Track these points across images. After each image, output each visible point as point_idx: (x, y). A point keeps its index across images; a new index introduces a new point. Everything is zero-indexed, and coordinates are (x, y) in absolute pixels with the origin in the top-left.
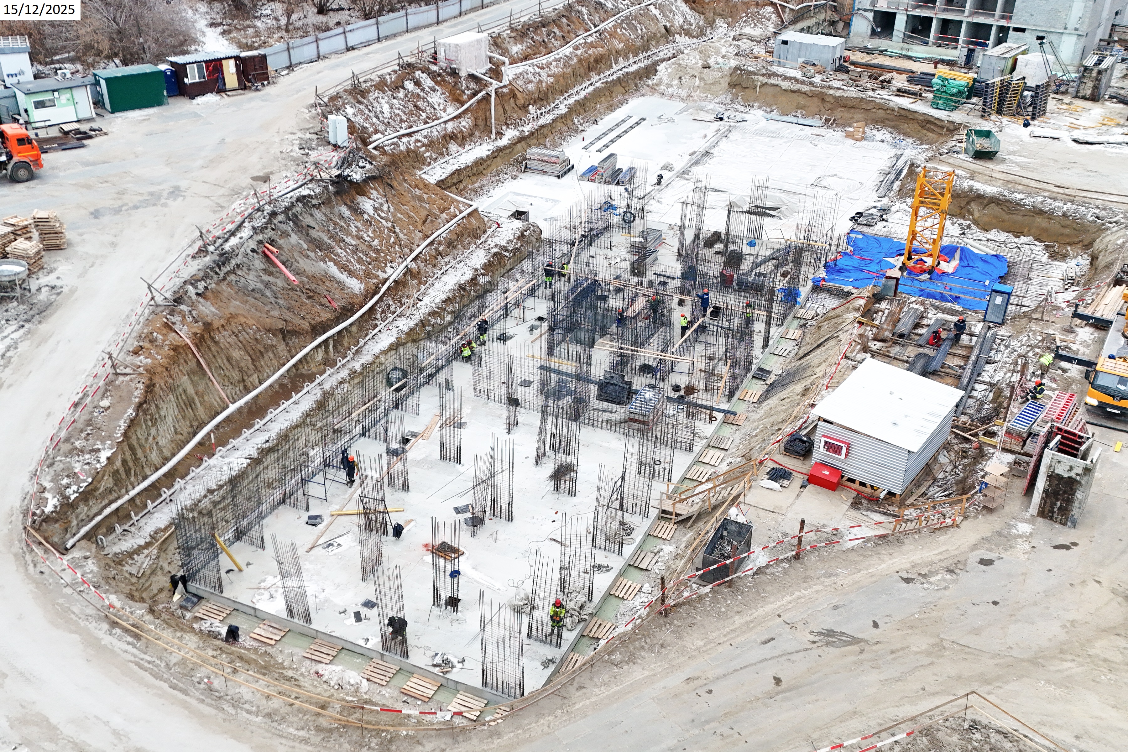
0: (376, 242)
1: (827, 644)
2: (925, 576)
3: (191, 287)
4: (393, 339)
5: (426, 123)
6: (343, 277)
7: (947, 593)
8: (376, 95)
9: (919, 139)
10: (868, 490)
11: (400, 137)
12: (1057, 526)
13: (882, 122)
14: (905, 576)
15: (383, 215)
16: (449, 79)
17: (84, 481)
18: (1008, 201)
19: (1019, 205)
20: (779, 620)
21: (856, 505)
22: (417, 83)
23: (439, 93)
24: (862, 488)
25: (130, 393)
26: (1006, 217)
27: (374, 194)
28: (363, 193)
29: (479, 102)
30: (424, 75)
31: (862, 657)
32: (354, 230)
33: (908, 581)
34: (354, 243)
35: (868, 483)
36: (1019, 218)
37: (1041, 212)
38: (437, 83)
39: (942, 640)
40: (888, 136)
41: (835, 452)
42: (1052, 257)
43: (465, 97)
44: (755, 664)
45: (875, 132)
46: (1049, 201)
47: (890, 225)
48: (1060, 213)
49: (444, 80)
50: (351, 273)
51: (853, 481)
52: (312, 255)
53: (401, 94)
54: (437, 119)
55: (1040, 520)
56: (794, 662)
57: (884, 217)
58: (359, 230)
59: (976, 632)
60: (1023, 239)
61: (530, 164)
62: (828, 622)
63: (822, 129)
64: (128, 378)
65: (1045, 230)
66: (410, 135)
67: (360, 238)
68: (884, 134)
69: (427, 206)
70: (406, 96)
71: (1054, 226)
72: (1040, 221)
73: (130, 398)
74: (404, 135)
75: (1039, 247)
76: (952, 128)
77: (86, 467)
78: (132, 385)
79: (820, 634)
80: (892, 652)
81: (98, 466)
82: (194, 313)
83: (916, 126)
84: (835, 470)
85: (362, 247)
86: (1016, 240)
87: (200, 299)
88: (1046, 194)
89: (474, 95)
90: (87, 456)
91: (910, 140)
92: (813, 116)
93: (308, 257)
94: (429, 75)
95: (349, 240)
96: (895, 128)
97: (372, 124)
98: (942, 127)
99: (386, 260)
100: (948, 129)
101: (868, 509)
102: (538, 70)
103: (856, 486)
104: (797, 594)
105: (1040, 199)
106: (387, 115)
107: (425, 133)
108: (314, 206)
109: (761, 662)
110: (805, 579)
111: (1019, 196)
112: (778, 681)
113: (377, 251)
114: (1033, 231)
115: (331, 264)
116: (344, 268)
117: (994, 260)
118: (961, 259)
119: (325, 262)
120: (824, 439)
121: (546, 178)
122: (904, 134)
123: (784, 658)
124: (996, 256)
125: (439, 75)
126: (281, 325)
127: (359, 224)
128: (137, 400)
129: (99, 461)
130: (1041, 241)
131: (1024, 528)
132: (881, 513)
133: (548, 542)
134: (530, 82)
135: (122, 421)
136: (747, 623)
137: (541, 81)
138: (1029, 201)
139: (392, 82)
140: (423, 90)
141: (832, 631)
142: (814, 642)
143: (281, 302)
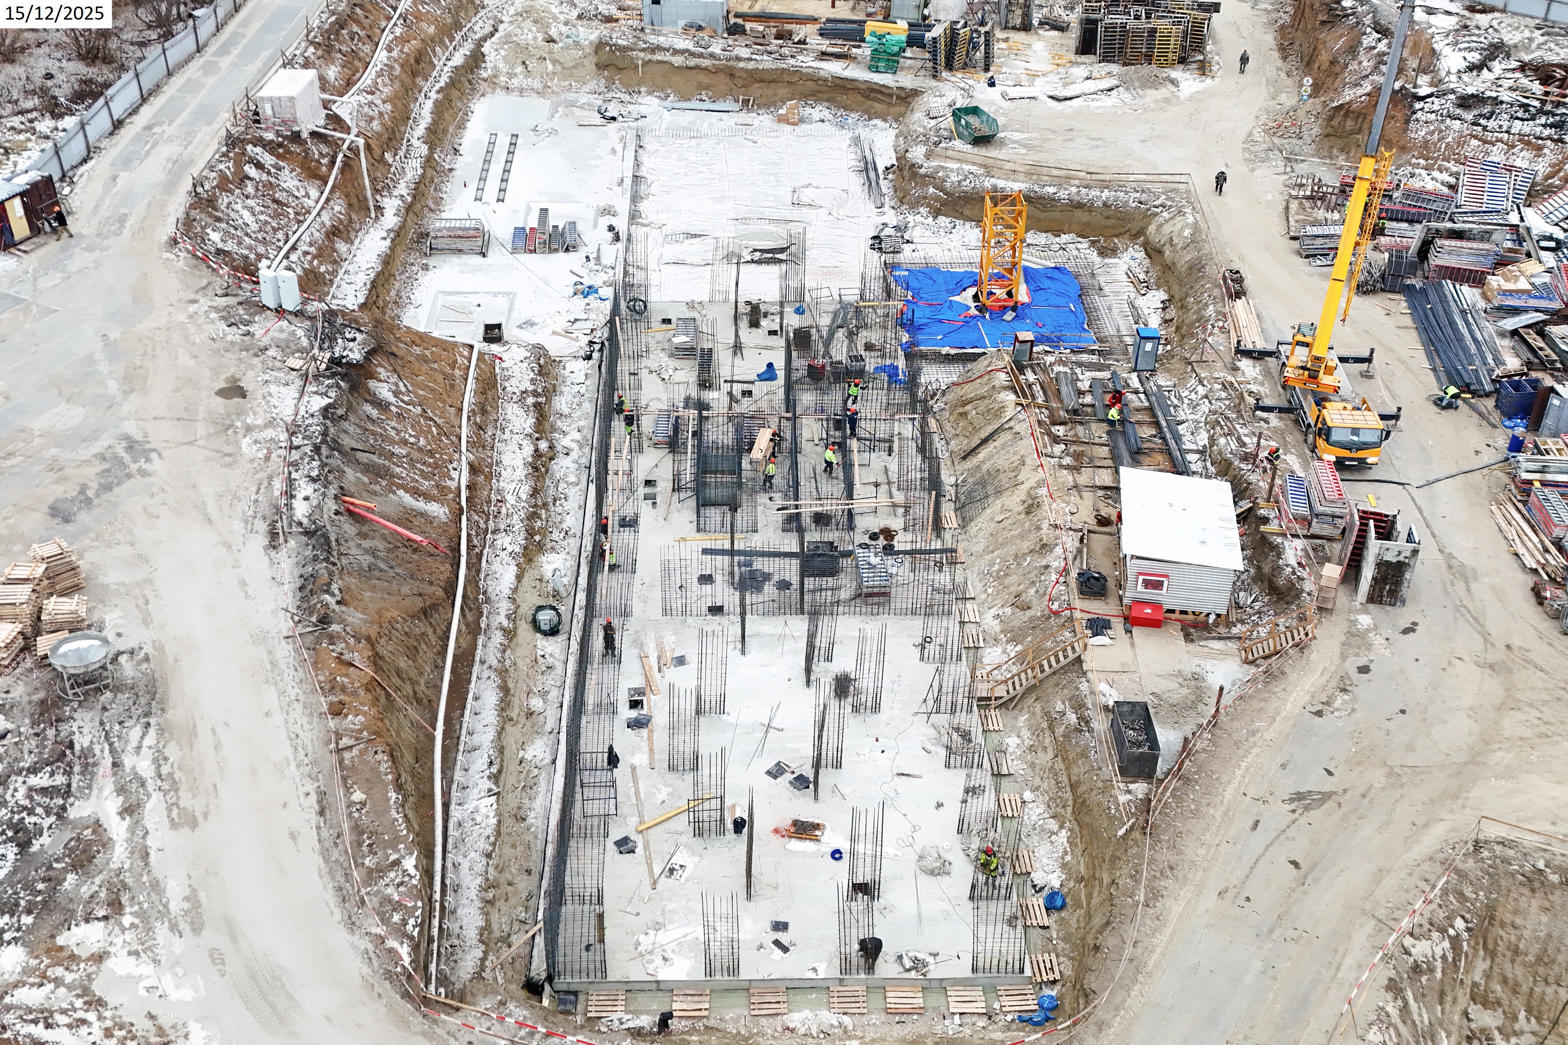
0: (422, 442)
1: (1307, 808)
2: (1327, 703)
3: (327, 596)
4: (513, 570)
5: (300, 222)
6: (420, 505)
7: (1358, 715)
8: (226, 200)
9: (865, 112)
10: (1191, 617)
11: (286, 257)
12: (1388, 608)
13: (813, 95)
14: (1314, 710)
15: (406, 399)
16: (295, 148)
17: (415, 908)
18: (1041, 198)
19: (1054, 200)
20: (1248, 799)
21: (1188, 638)
22: (259, 166)
23: (287, 172)
24: (1184, 616)
25: (375, 770)
26: (1042, 215)
27: (382, 372)
28: (372, 376)
29: (342, 171)
30: (258, 150)
31: (1343, 810)
32: (393, 433)
33: (1319, 714)
34: (404, 452)
35: (1190, 610)
36: (1056, 215)
37: (1080, 206)
38: (279, 156)
39: (1392, 768)
40: (826, 114)
41: (1156, 588)
42: (1102, 253)
43: (324, 169)
44: (1263, 854)
45: (808, 110)
46: (1084, 191)
47: (919, 247)
48: (1100, 204)
49: (289, 152)
50: (427, 497)
51: (1173, 611)
52: (377, 488)
53: (250, 189)
54: (309, 212)
55: (1371, 606)
56: (1293, 839)
57: (906, 237)
58: (398, 432)
59: (1410, 748)
60: (1065, 238)
61: (440, 243)
62: (1289, 785)
63: (742, 114)
64: (355, 751)
65: (1088, 224)
66: (294, 248)
67: (405, 442)
68: (819, 112)
69: (436, 366)
70: (257, 189)
71: (1096, 218)
72: (1079, 214)
73: (379, 777)
74: (288, 252)
75: (1084, 244)
76: (903, 95)
77: (402, 889)
78: (369, 757)
79: (1292, 800)
80: (1364, 796)
81: (414, 882)
82: (348, 629)
83: (858, 97)
84: (1156, 606)
85: (415, 455)
86: (1057, 240)
87: (344, 608)
88: (1077, 182)
89: (333, 162)
90: (392, 875)
91: (855, 115)
92: (724, 97)
93: (375, 493)
94: (264, 147)
95: (397, 450)
96: (832, 102)
97: (250, 248)
98: (891, 95)
99: (444, 461)
100: (898, 97)
101: (1201, 638)
102: (369, 97)
103: (1177, 615)
104: (1243, 764)
105: (1074, 190)
106: (254, 227)
107: (306, 238)
108: (341, 417)
109: (1266, 849)
110: (1237, 744)
111: (1051, 190)
112: (1295, 864)
113: (431, 453)
114: (1074, 227)
115: (401, 492)
116: (416, 493)
117: (1056, 274)
118: (1027, 281)
119: (394, 493)
120: (1141, 578)
121: (465, 258)
122: (845, 108)
123: (1282, 837)
124: (1056, 268)
125: (280, 145)
126: (419, 603)
127: (393, 424)
128: (390, 777)
129: (411, 877)
130: (1083, 237)
131: (1365, 620)
132: (1214, 638)
133: (896, 778)
134: (372, 119)
135: (393, 813)
136: (1225, 813)
137: (381, 113)
138: (1063, 194)
139: (233, 174)
140: (269, 173)
141: (1298, 793)
142: (1294, 811)
143: (399, 571)
